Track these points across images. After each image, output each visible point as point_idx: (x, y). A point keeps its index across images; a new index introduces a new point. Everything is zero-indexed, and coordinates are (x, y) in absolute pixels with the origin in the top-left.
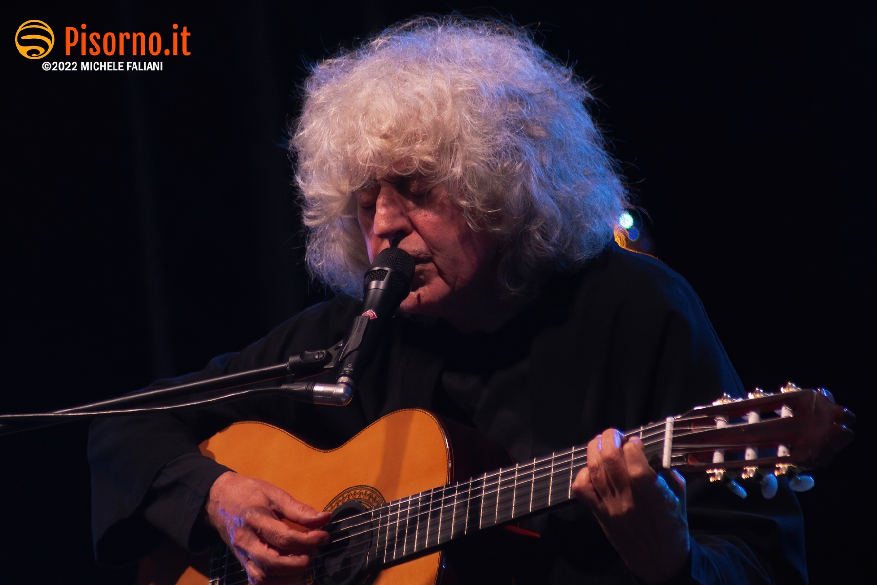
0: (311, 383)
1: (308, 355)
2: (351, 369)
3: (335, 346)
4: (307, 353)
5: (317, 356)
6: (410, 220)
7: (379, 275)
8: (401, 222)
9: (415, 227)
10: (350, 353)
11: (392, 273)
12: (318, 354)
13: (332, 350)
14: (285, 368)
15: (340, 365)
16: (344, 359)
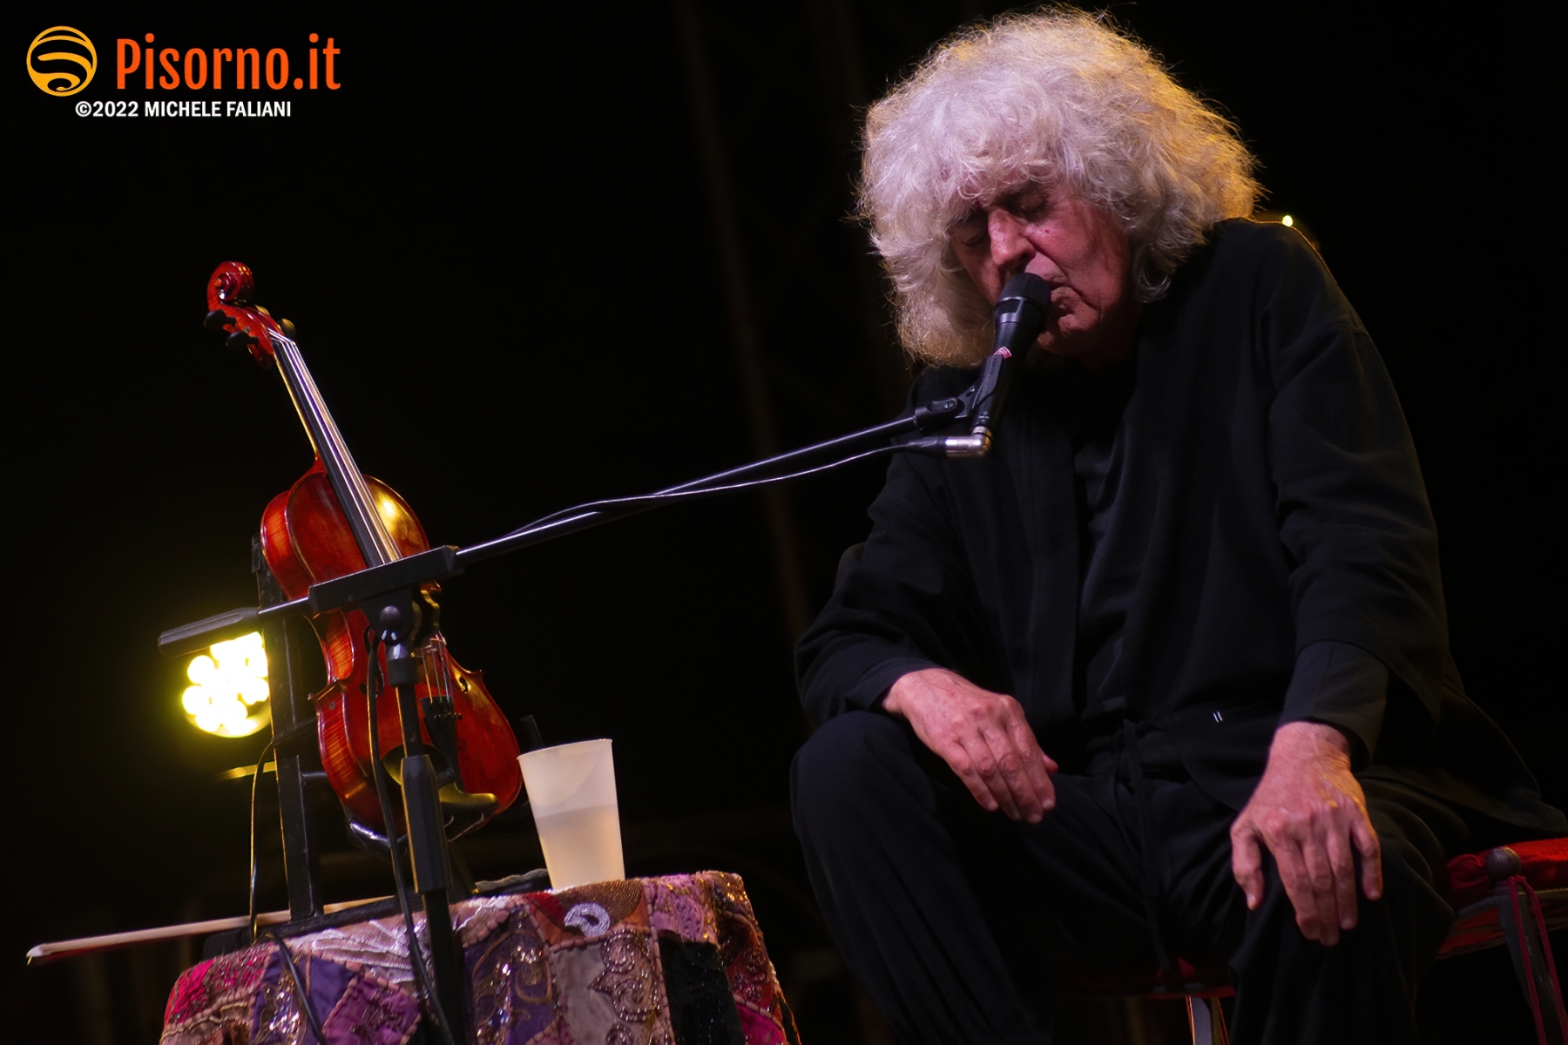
0: (943, 437)
1: (936, 405)
2: (987, 417)
3: (965, 394)
4: (934, 403)
5: (947, 405)
6: (1029, 239)
7: (1010, 306)
8: (1023, 244)
9: (1038, 248)
10: (984, 399)
11: (1025, 302)
12: (948, 403)
13: (962, 398)
14: (911, 422)
15: (974, 413)
16: (977, 407)
